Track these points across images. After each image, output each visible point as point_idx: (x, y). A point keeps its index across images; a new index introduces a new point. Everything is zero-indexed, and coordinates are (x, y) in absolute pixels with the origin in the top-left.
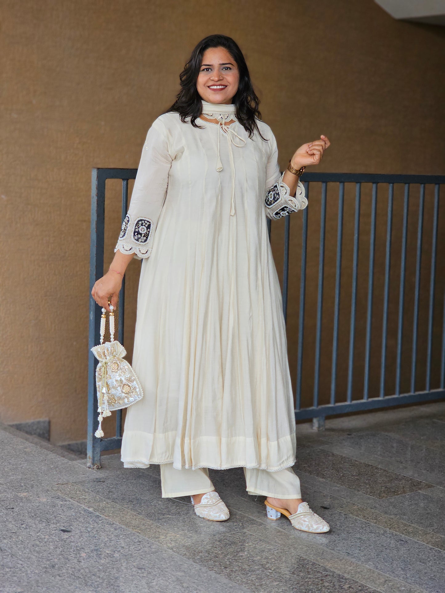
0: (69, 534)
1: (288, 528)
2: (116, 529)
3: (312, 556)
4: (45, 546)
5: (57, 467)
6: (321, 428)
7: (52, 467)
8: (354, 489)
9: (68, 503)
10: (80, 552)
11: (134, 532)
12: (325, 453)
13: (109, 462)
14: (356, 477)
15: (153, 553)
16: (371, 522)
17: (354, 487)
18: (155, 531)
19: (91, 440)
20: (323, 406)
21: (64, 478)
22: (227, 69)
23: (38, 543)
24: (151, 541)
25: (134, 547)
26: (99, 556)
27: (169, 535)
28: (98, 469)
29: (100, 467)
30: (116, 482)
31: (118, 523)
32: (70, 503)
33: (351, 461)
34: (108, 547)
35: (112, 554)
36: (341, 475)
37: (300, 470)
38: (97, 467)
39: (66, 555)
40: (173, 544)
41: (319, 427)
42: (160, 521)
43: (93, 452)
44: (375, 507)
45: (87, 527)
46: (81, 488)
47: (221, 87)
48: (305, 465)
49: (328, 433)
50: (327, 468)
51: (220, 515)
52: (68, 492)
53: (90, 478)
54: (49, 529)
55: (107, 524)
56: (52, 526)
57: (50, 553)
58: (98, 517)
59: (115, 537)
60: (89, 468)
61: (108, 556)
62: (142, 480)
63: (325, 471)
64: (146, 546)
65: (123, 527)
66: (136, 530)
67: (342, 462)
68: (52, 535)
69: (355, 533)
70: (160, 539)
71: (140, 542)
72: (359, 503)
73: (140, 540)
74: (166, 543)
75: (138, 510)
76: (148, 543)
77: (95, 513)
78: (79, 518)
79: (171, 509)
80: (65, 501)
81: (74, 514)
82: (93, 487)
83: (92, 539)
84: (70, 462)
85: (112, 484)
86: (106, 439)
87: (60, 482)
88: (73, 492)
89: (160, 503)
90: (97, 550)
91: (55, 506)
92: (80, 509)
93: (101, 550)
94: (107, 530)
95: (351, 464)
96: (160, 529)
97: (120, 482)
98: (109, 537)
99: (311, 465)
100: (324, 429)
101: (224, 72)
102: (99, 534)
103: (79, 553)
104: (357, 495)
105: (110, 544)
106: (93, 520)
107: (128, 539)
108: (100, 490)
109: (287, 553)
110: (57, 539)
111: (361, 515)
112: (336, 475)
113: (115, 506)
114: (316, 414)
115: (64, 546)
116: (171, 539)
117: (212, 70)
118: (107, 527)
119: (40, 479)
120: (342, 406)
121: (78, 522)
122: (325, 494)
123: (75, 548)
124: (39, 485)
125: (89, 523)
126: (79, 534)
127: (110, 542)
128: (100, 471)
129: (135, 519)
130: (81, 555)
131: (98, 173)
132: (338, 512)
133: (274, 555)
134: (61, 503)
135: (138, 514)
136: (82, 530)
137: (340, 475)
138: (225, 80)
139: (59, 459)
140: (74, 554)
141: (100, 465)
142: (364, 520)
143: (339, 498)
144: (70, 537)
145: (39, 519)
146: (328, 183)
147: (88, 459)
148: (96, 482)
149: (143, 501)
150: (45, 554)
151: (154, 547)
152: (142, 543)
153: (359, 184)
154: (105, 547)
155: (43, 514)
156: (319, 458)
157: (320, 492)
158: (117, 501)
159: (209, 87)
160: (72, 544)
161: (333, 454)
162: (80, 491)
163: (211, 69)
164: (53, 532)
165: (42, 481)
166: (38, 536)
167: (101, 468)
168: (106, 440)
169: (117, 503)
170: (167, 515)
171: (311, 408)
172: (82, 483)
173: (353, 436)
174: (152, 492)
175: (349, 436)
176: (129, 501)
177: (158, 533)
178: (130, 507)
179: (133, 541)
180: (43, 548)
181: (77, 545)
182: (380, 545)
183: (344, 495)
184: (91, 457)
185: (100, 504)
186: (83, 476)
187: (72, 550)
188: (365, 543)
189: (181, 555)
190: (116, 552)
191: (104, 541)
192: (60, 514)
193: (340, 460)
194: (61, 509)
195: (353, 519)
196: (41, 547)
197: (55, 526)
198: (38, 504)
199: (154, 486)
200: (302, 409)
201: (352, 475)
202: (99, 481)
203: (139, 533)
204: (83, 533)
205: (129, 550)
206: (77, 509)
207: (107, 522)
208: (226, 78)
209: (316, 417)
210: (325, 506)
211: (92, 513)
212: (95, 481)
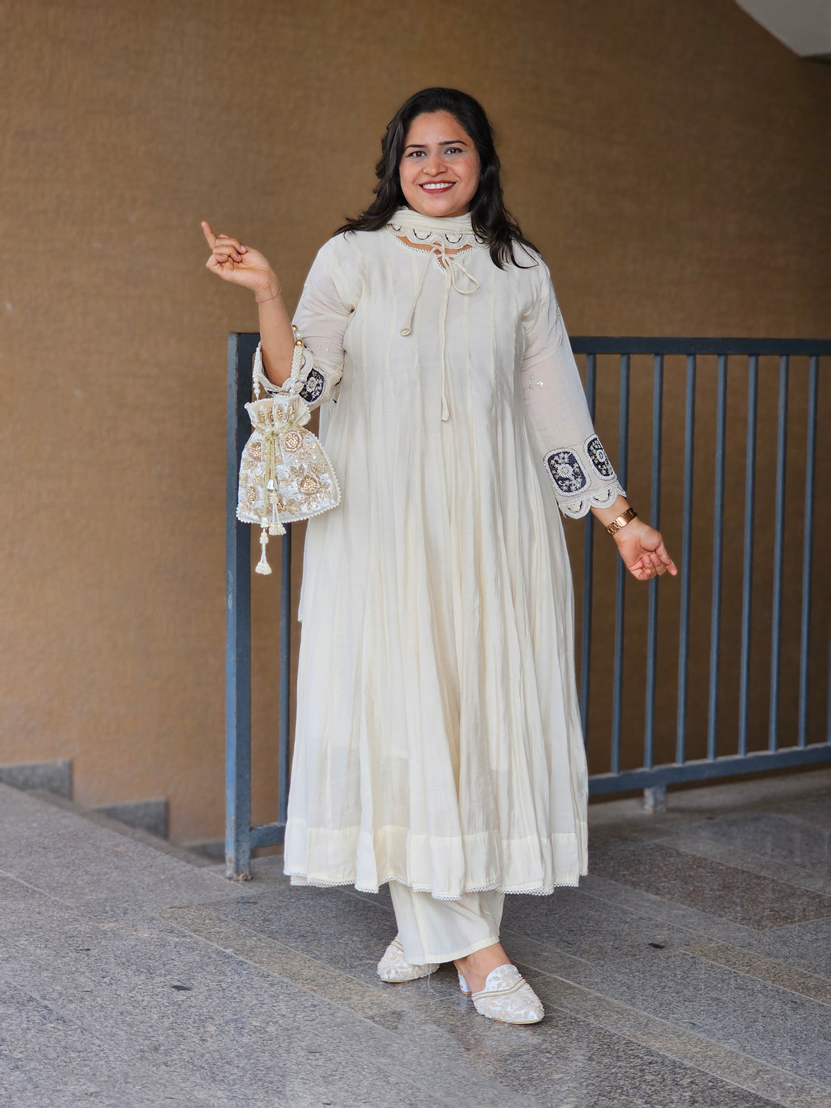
0: (188, 993)
1: (587, 981)
2: (272, 985)
3: (627, 1029)
4: (142, 1014)
5: (172, 878)
6: (659, 807)
7: (163, 877)
8: (713, 913)
9: (188, 940)
10: (206, 1024)
11: (305, 989)
12: (664, 852)
13: (266, 869)
14: (718, 893)
15: (338, 1025)
16: (740, 970)
17: (713, 910)
18: (343, 987)
19: (233, 828)
20: (663, 767)
21: (184, 898)
22: (455, 152)
23: (130, 1008)
24: (335, 1004)
25: (304, 1014)
26: (240, 1031)
27: (368, 994)
28: (246, 880)
29: (250, 877)
30: (278, 903)
31: (276, 974)
32: (192, 940)
33: (711, 865)
34: (257, 1016)
35: (263, 1028)
36: (691, 888)
37: (616, 881)
38: (245, 878)
39: (180, 1029)
40: (375, 1011)
41: (655, 806)
42: (354, 970)
43: (237, 850)
44: (749, 944)
45: (221, 982)
46: (214, 915)
47: (443, 186)
48: (625, 872)
49: (671, 816)
50: (665, 876)
51: (526, 1013)
52: (190, 922)
53: (230, 897)
54: (152, 985)
55: (257, 976)
56: (158, 979)
57: (151, 1027)
58: (241, 963)
59: (271, 999)
60: (230, 878)
61: (257, 1030)
62: (325, 900)
63: (662, 882)
64: (326, 1013)
65: (286, 980)
66: (309, 986)
67: (695, 867)
68: (157, 995)
69: (709, 989)
70: (351, 1001)
71: (315, 1006)
72: (719, 938)
73: (315, 1003)
74: (363, 1007)
75: (315, 952)
76: (330, 1009)
77: (237, 957)
78: (207, 965)
79: (376, 949)
80: (184, 937)
81: (198, 959)
82: (235, 912)
83: (228, 1002)
84: (196, 870)
85: (271, 907)
86: (261, 826)
87: (177, 903)
88: (198, 921)
89: (355, 938)
90: (236, 1021)
91: (164, 946)
92: (210, 950)
93: (245, 1020)
94: (256, 986)
95: (710, 870)
96: (352, 983)
97: (284, 904)
98: (260, 998)
99: (636, 871)
100: (664, 810)
101: (448, 158)
102: (242, 993)
103: (204, 1026)
104: (718, 923)
105: (261, 1010)
106: (232, 969)
107: (294, 1002)
108: (249, 917)
109: (581, 1023)
110: (165, 1002)
111: (721, 958)
112: (680, 889)
113: (273, 945)
114: (650, 781)
115: (177, 1014)
116: (371, 1000)
117: (426, 155)
118: (257, 980)
119: (140, 898)
120: (699, 766)
121: (204, 973)
122: (658, 923)
123: (197, 1017)
124: (138, 910)
125: (224, 974)
126: (206, 993)
127: (260, 1007)
128: (248, 885)
129: (309, 967)
130: (208, 1029)
131: (238, 342)
132: (680, 953)
133: (557, 1028)
134: (176, 939)
135: (315, 958)
136: (211, 987)
137: (688, 889)
138: (450, 171)
139: (176, 864)
140: (194, 1027)
141: (250, 874)
142: (727, 967)
143: (684, 928)
144: (188, 998)
145: (134, 967)
146: (666, 357)
147: (228, 864)
148: (240, 904)
149: (324, 936)
150: (143, 1027)
151: (339, 1015)
152: (318, 1008)
153: (723, 357)
154: (251, 1016)
155: (142, 959)
156: (651, 859)
157: (649, 918)
158: (278, 936)
159: (421, 186)
160: (192, 1009)
161: (679, 854)
162: (210, 919)
163: (425, 153)
164: (159, 990)
165: (143, 902)
166: (132, 997)
167: (252, 878)
168: (260, 828)
169: (277, 939)
170: (367, 959)
171: (639, 770)
172: (216, 905)
173: (717, 820)
174: (341, 920)
175: (711, 822)
176: (300, 936)
177: (348, 991)
178: (301, 947)
179: (302, 1005)
180: (140, 1018)
181: (201, 1011)
182: (753, 1011)
183: (692, 923)
184: (233, 859)
185: (247, 941)
186: (219, 893)
187: (190, 1021)
188: (727, 1007)
189: (388, 1028)
190: (270, 1023)
191: (251, 1004)
192: (173, 960)
193: (690, 863)
194: (175, 950)
195: (707, 965)
196: (136, 1015)
197: (163, 980)
198: (133, 943)
199: (346, 910)
200: (622, 773)
201: (712, 890)
202: (245, 902)
203: (315, 990)
204: (212, 992)
205: (294, 1021)
206: (204, 950)
207: (257, 972)
208: (451, 169)
209: (649, 787)
210: (657, 943)
211: (231, 957)
212: (238, 902)
